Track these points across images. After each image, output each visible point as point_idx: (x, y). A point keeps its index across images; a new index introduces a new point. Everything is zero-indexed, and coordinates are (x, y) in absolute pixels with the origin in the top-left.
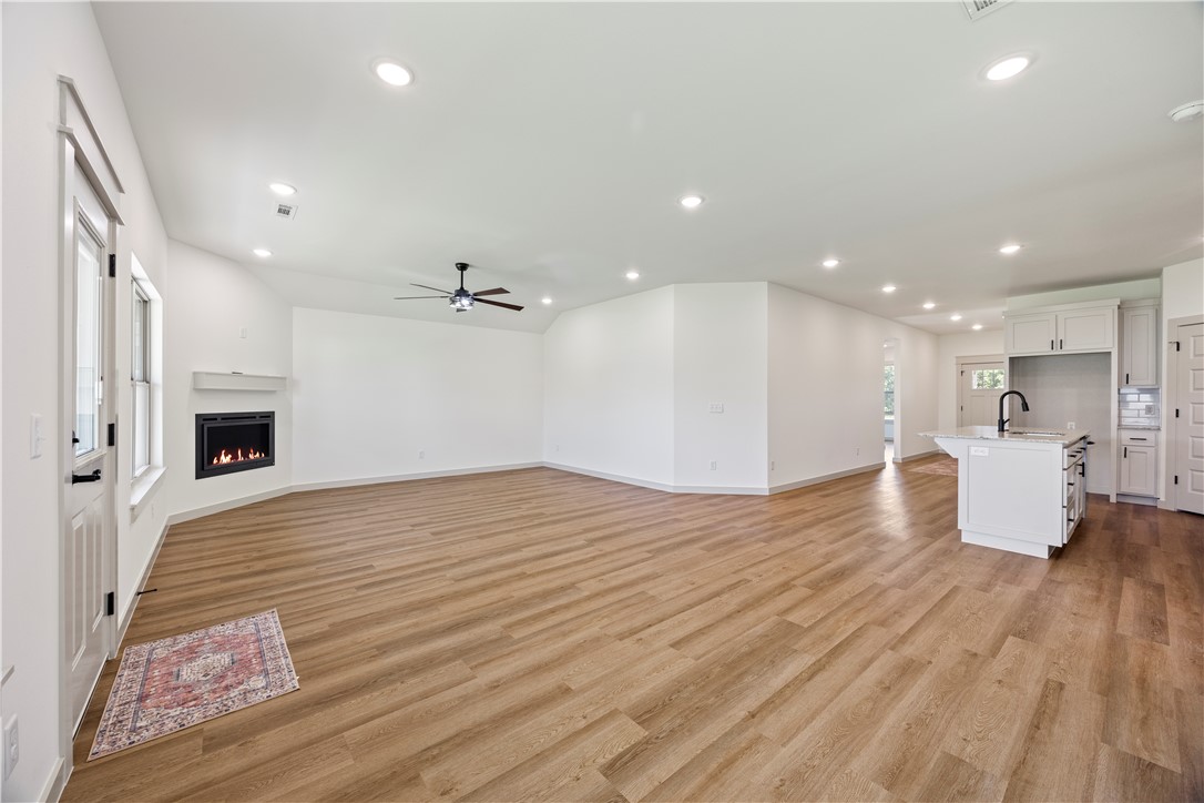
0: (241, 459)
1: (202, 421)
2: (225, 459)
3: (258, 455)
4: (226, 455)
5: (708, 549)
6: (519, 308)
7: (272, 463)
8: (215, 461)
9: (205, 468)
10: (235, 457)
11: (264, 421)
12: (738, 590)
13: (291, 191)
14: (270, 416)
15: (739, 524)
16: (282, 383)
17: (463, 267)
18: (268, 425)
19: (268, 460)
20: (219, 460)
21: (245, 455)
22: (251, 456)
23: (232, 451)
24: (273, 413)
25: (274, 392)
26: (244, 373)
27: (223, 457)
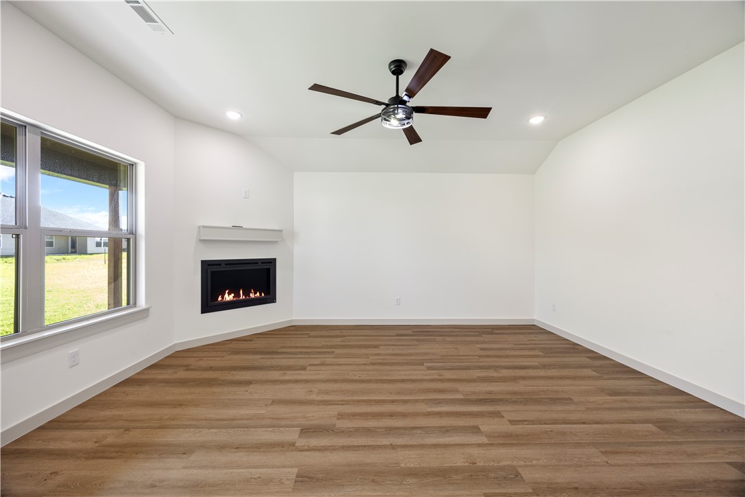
0: (242, 297)
1: (207, 266)
2: (228, 297)
3: (258, 294)
4: (229, 294)
7: (273, 300)
8: (220, 299)
9: (210, 304)
10: (237, 295)
11: (266, 266)
14: (272, 262)
16: (276, 237)
18: (269, 269)
19: (269, 296)
20: (223, 298)
21: (246, 293)
22: (252, 295)
23: (234, 290)
24: (275, 260)
25: (276, 242)
26: (244, 227)
27: (226, 295)
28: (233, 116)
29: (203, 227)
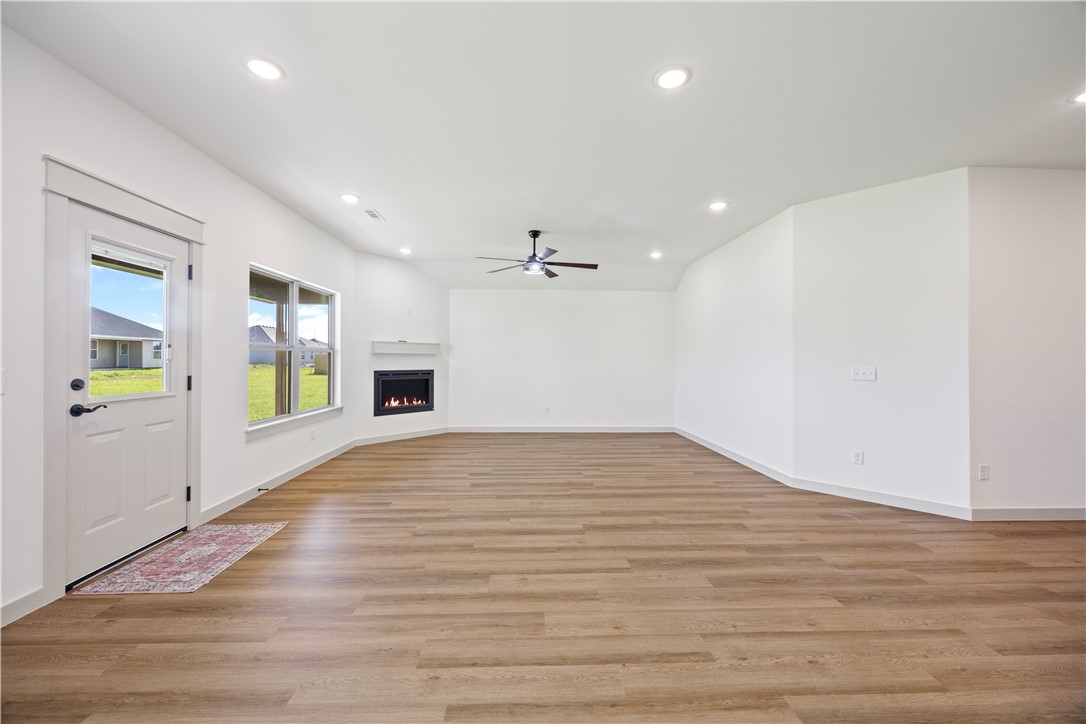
0: (406, 404)
1: (378, 375)
2: (394, 403)
3: (420, 402)
4: (395, 401)
5: (719, 583)
6: (595, 267)
7: (431, 409)
8: (387, 404)
9: (380, 410)
10: (402, 402)
11: (426, 377)
12: (667, 667)
13: (356, 199)
14: (430, 373)
15: (830, 557)
16: (435, 350)
17: (535, 234)
18: (428, 380)
19: (428, 406)
20: (389, 404)
21: (410, 401)
22: (415, 403)
23: (399, 398)
24: (433, 371)
25: (434, 355)
26: (408, 341)
27: (392, 402)
28: (405, 251)
29: (379, 342)
